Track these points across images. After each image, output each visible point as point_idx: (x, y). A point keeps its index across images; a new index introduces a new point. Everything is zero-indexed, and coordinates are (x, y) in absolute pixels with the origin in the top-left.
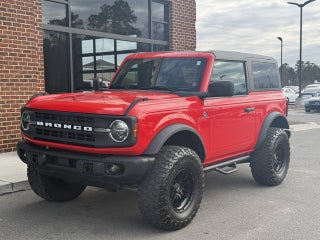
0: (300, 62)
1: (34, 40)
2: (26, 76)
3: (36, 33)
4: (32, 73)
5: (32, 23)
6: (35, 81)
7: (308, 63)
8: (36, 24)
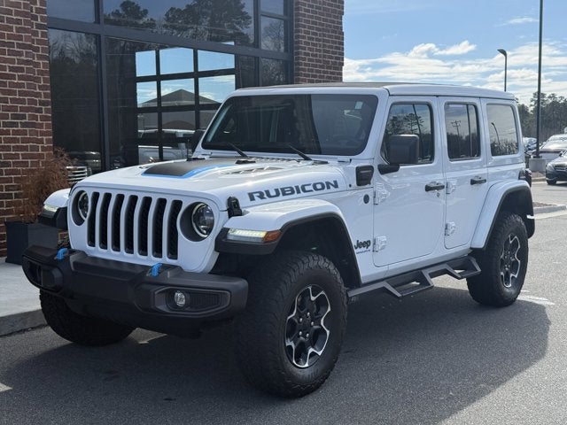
0: (539, 95)
1: (30, 47)
2: (16, 117)
3: (35, 34)
4: (27, 110)
5: (25, 14)
6: (34, 125)
7: (553, 96)
8: (35, 18)
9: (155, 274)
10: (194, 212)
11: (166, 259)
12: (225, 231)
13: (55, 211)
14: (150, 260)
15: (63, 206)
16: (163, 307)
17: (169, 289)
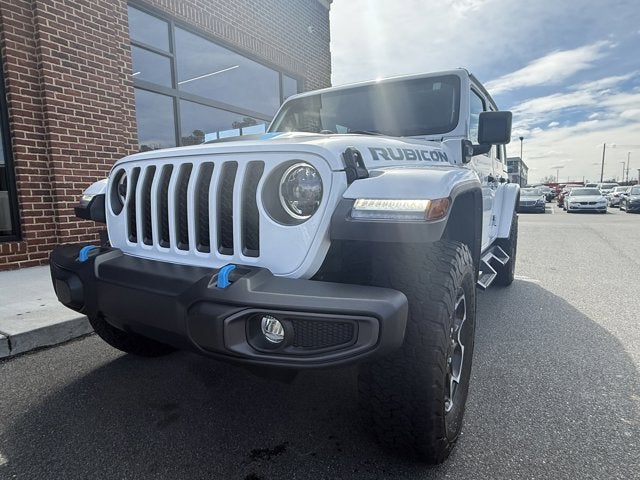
1: (119, 97)
2: (107, 149)
3: (124, 88)
4: (117, 145)
5: (114, 71)
8: (123, 76)
9: (223, 283)
10: (283, 180)
11: (239, 257)
12: (346, 205)
13: (90, 199)
14: (214, 259)
15: (100, 193)
16: (241, 347)
17: (251, 314)
